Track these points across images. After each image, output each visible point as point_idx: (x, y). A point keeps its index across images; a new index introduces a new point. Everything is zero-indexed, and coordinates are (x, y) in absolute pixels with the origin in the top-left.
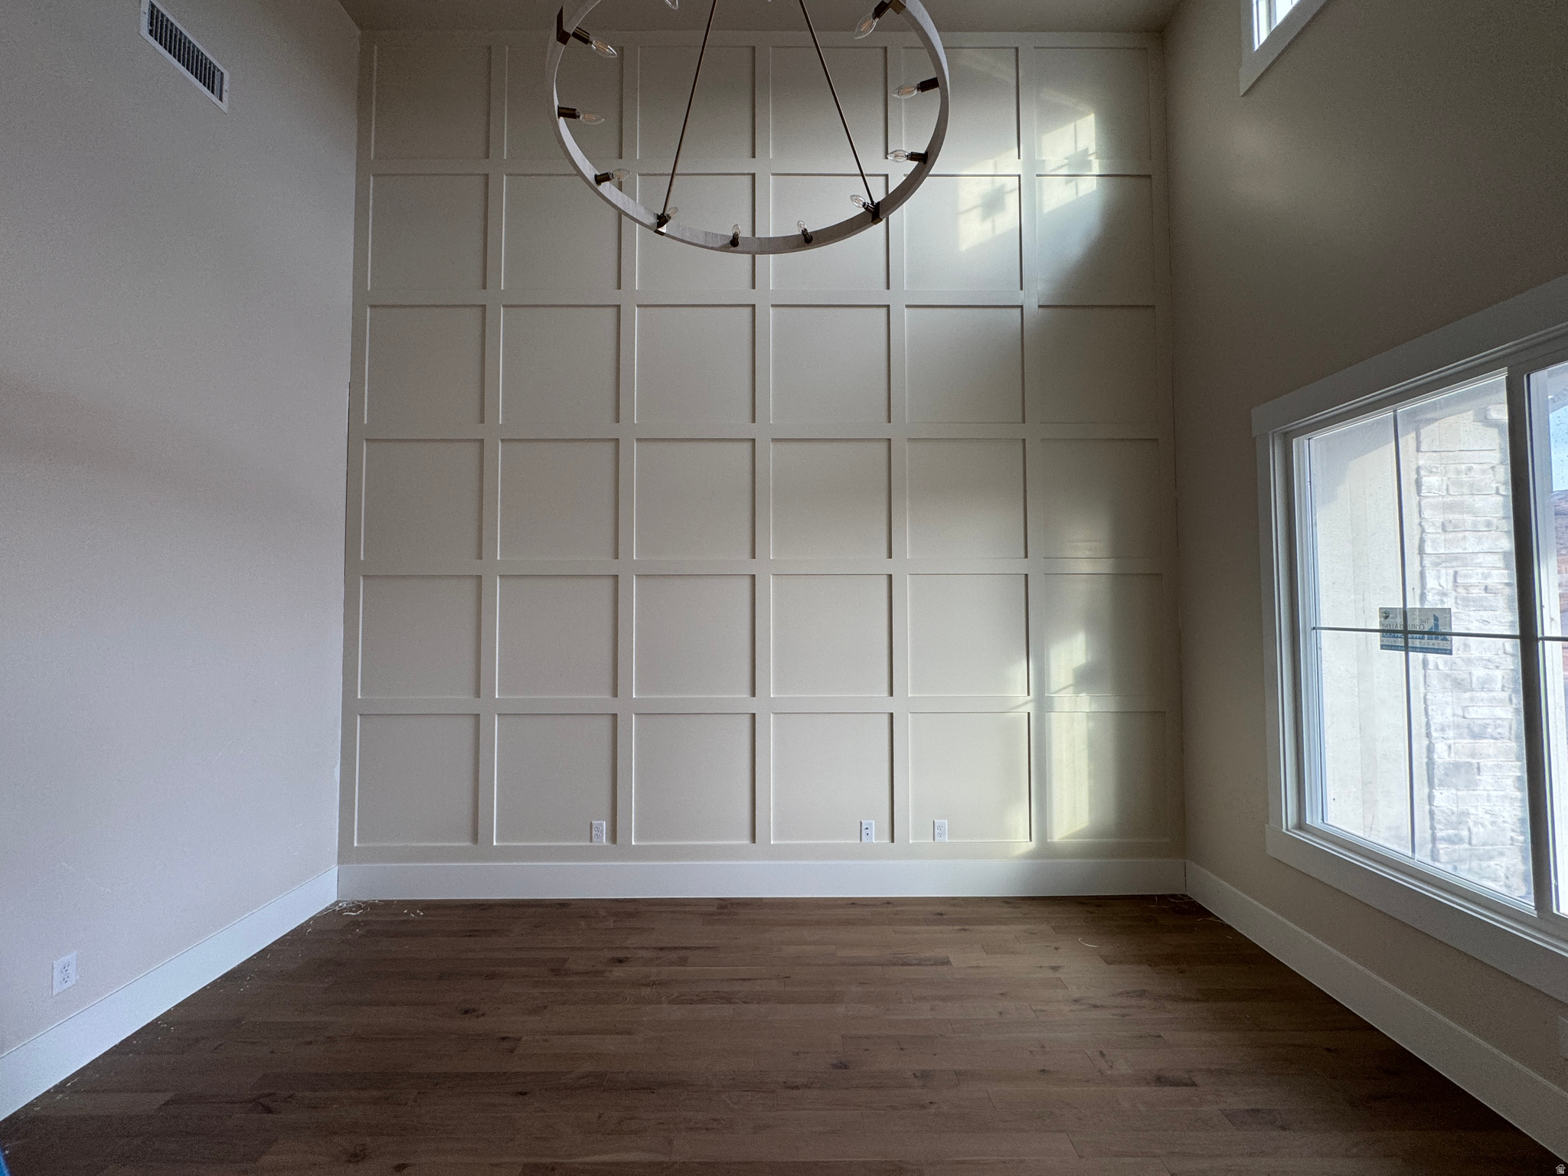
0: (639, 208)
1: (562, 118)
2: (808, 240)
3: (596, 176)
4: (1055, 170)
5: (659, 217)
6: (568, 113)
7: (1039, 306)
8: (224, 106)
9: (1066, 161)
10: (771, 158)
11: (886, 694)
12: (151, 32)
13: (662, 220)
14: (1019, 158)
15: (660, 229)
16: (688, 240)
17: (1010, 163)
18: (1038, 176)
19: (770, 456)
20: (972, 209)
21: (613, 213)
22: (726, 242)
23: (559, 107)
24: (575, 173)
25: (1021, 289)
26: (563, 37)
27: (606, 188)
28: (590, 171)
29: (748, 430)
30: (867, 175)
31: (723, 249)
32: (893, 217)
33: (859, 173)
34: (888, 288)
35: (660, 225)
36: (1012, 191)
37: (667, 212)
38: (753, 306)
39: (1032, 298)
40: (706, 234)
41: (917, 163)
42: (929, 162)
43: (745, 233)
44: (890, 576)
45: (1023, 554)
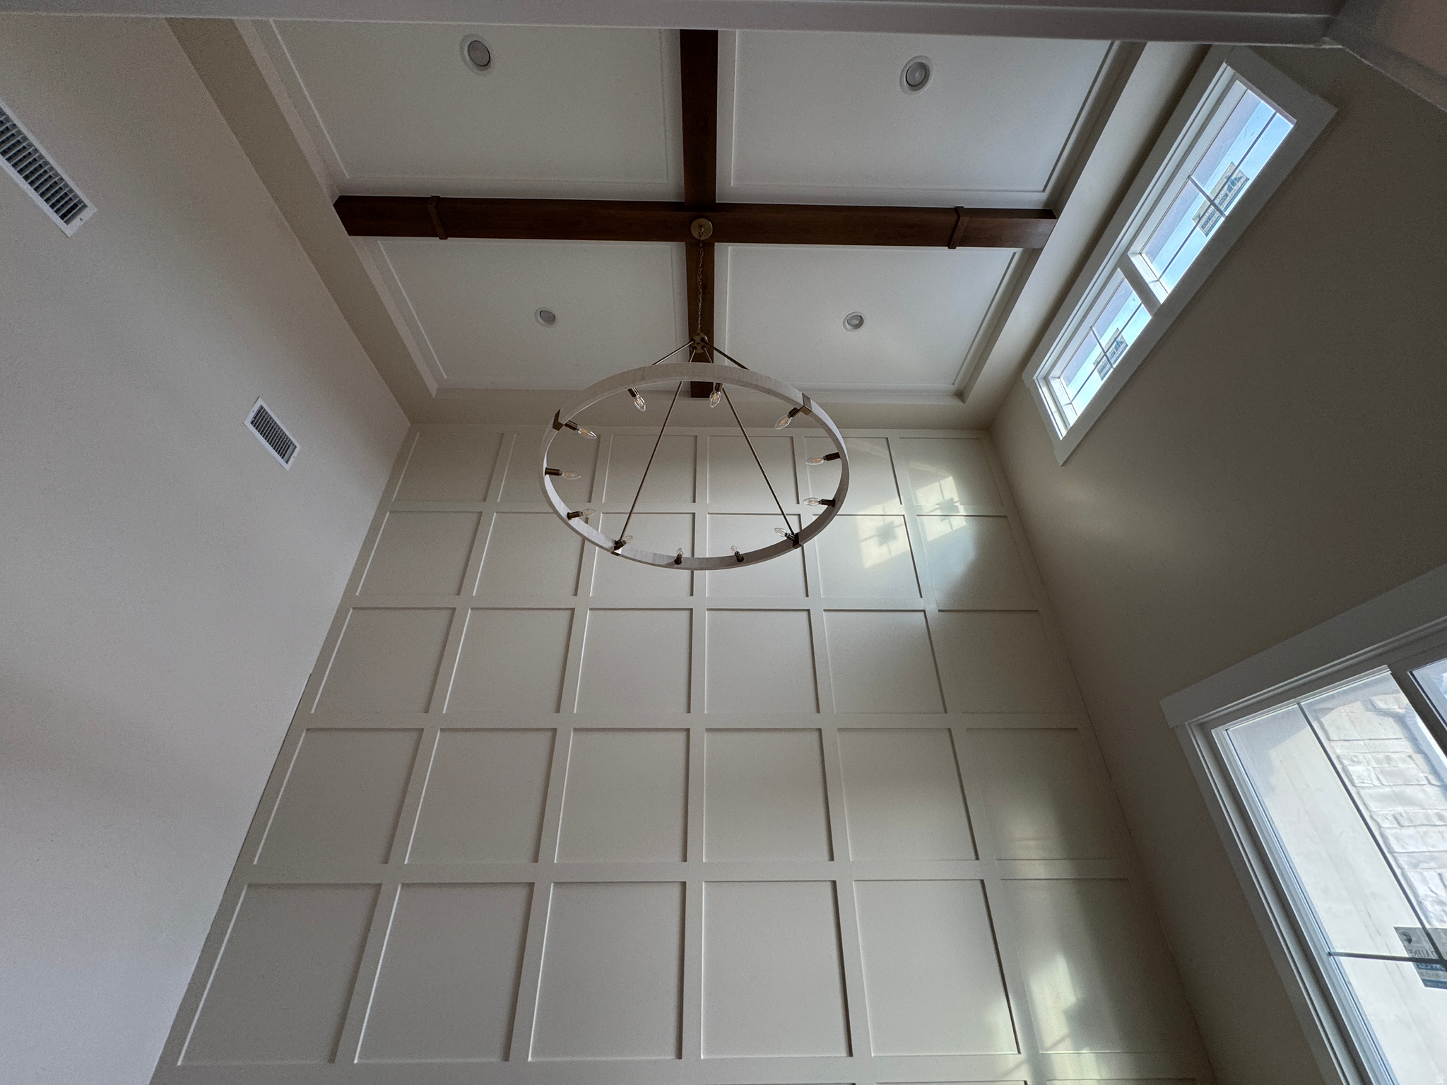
0: (599, 534)
1: (547, 475)
2: (739, 559)
3: (568, 514)
4: (931, 511)
5: (616, 543)
6: (553, 472)
7: (940, 611)
8: (287, 467)
9: (938, 506)
10: (708, 502)
11: (844, 1053)
12: (252, 423)
13: (618, 544)
14: (901, 504)
15: (616, 551)
16: (639, 559)
17: (895, 507)
18: (918, 515)
19: (704, 745)
20: (871, 537)
21: (580, 539)
22: (671, 561)
23: (546, 469)
24: (552, 511)
25: (921, 597)
26: (557, 426)
27: (575, 522)
28: (563, 510)
29: (683, 721)
30: (787, 515)
31: (669, 566)
32: (807, 545)
33: (781, 513)
34: (807, 596)
35: (617, 548)
36: (900, 525)
37: (623, 539)
38: (691, 610)
39: (932, 603)
40: (655, 555)
41: (826, 506)
42: (837, 506)
43: (686, 554)
44: (834, 883)
45: (972, 855)
